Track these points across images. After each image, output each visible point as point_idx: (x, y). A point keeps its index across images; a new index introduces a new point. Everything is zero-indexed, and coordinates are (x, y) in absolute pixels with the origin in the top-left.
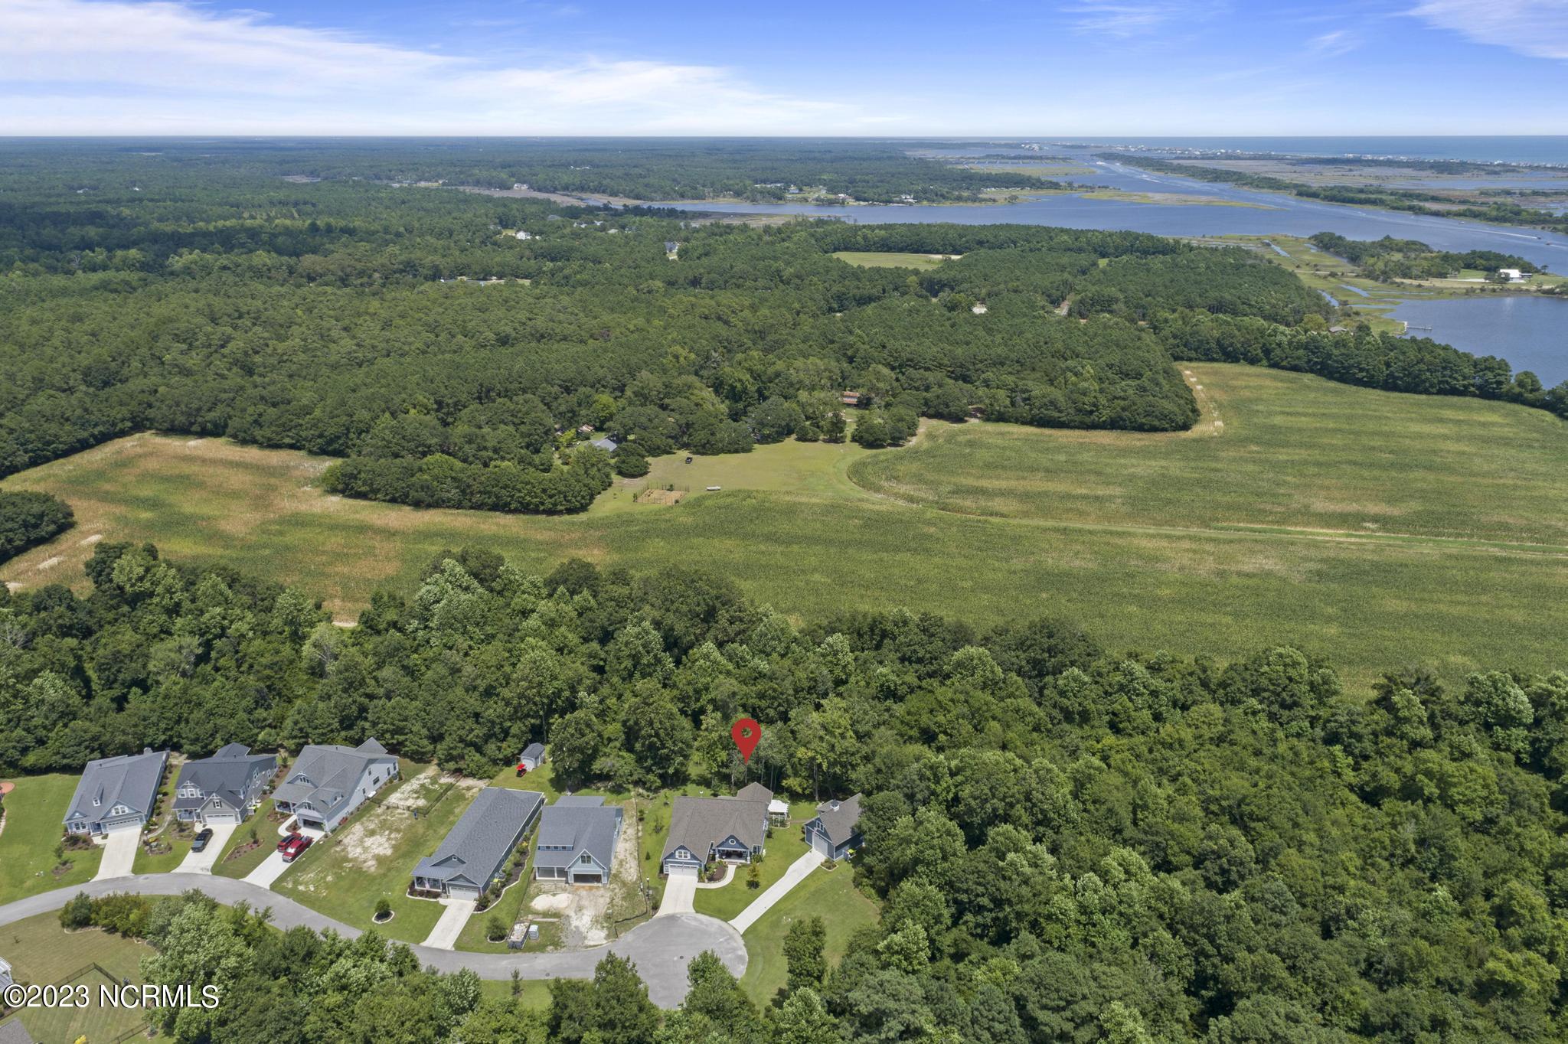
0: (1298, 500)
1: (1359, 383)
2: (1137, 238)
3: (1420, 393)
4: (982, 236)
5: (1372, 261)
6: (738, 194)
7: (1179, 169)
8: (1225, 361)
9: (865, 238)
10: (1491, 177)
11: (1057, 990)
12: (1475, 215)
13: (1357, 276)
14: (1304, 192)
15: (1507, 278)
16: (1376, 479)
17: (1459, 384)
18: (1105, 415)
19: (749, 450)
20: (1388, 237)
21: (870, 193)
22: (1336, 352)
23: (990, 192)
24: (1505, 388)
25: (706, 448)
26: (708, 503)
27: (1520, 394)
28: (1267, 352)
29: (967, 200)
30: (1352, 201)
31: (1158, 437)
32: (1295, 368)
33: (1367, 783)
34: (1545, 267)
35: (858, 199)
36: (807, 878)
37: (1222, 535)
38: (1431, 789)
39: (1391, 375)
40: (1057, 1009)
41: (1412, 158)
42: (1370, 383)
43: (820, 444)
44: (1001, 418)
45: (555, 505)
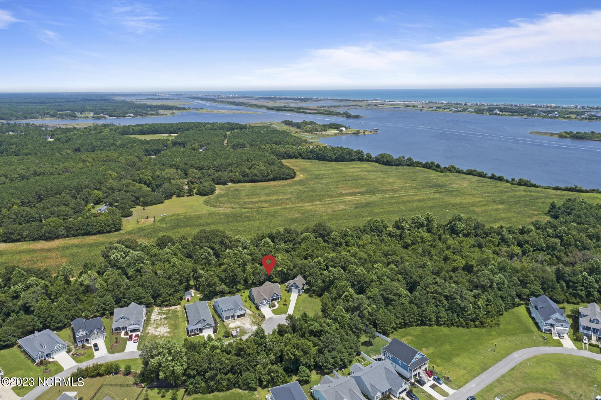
0: (338, 191)
1: (328, 160)
2: (233, 125)
3: (345, 161)
4: (179, 126)
5: (305, 127)
6: (53, 116)
7: (222, 102)
8: (289, 159)
9: (133, 130)
10: (316, 102)
11: (389, 289)
12: (321, 113)
13: (303, 132)
14: (268, 108)
15: (342, 130)
16: (351, 183)
17: (353, 158)
18: (271, 176)
19: (162, 203)
20: (304, 121)
21: (115, 113)
22: (320, 152)
23: (161, 112)
24: (364, 158)
25: (145, 204)
26: (167, 219)
27: (368, 159)
28: (300, 155)
29: (155, 115)
30: (284, 110)
31: (289, 181)
32: (309, 159)
33: (404, 245)
34: (349, 127)
35: (110, 116)
36: (297, 299)
37: (326, 202)
38: (420, 240)
39: (336, 157)
40: (390, 294)
41: (291, 97)
42: (331, 160)
43: (185, 197)
44: (239, 182)
45: (111, 229)
